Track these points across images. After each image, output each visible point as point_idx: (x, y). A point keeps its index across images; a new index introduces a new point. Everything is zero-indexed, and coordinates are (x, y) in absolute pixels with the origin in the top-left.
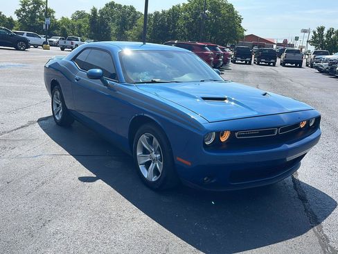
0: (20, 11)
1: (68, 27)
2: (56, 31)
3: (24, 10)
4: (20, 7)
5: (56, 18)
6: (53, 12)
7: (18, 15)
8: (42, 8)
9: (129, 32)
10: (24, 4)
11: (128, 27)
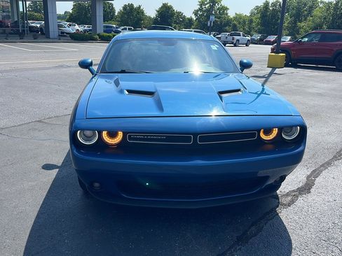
0: (197, 11)
1: (240, 23)
2: (227, 28)
3: (201, 9)
4: (197, 7)
5: (229, 15)
6: (227, 9)
7: (196, 14)
8: (217, 6)
9: (302, 24)
10: (202, 4)
11: (303, 18)
